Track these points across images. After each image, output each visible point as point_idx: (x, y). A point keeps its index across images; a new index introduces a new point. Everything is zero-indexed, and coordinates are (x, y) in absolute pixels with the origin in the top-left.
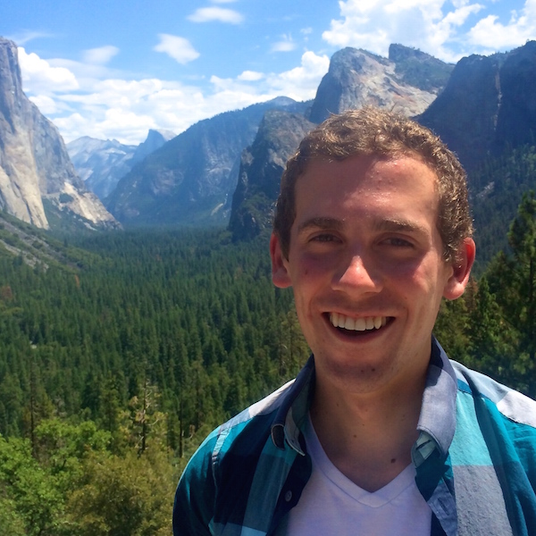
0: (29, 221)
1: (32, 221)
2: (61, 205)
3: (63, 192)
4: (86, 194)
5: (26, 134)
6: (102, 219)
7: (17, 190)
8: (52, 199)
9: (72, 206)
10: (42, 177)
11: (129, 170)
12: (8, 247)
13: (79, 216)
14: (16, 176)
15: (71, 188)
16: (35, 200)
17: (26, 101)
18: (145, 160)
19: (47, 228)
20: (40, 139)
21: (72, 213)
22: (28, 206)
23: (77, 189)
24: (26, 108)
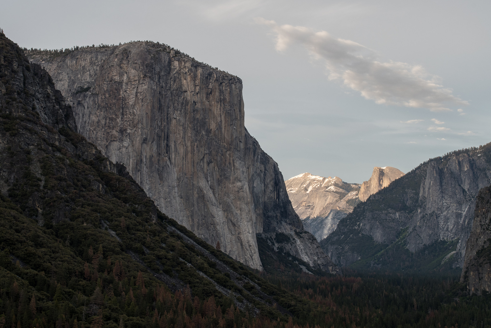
0: (242, 261)
1: (246, 261)
2: (276, 245)
3: (280, 231)
5: (245, 169)
6: (319, 262)
7: (232, 227)
8: (267, 238)
9: (288, 247)
10: (258, 215)
11: (351, 211)
12: (218, 288)
13: (295, 258)
14: (232, 213)
15: (288, 227)
16: (250, 239)
17: (247, 136)
18: (368, 200)
19: (260, 269)
20: (259, 175)
21: (288, 254)
22: (242, 245)
23: (294, 228)
24: (246, 143)
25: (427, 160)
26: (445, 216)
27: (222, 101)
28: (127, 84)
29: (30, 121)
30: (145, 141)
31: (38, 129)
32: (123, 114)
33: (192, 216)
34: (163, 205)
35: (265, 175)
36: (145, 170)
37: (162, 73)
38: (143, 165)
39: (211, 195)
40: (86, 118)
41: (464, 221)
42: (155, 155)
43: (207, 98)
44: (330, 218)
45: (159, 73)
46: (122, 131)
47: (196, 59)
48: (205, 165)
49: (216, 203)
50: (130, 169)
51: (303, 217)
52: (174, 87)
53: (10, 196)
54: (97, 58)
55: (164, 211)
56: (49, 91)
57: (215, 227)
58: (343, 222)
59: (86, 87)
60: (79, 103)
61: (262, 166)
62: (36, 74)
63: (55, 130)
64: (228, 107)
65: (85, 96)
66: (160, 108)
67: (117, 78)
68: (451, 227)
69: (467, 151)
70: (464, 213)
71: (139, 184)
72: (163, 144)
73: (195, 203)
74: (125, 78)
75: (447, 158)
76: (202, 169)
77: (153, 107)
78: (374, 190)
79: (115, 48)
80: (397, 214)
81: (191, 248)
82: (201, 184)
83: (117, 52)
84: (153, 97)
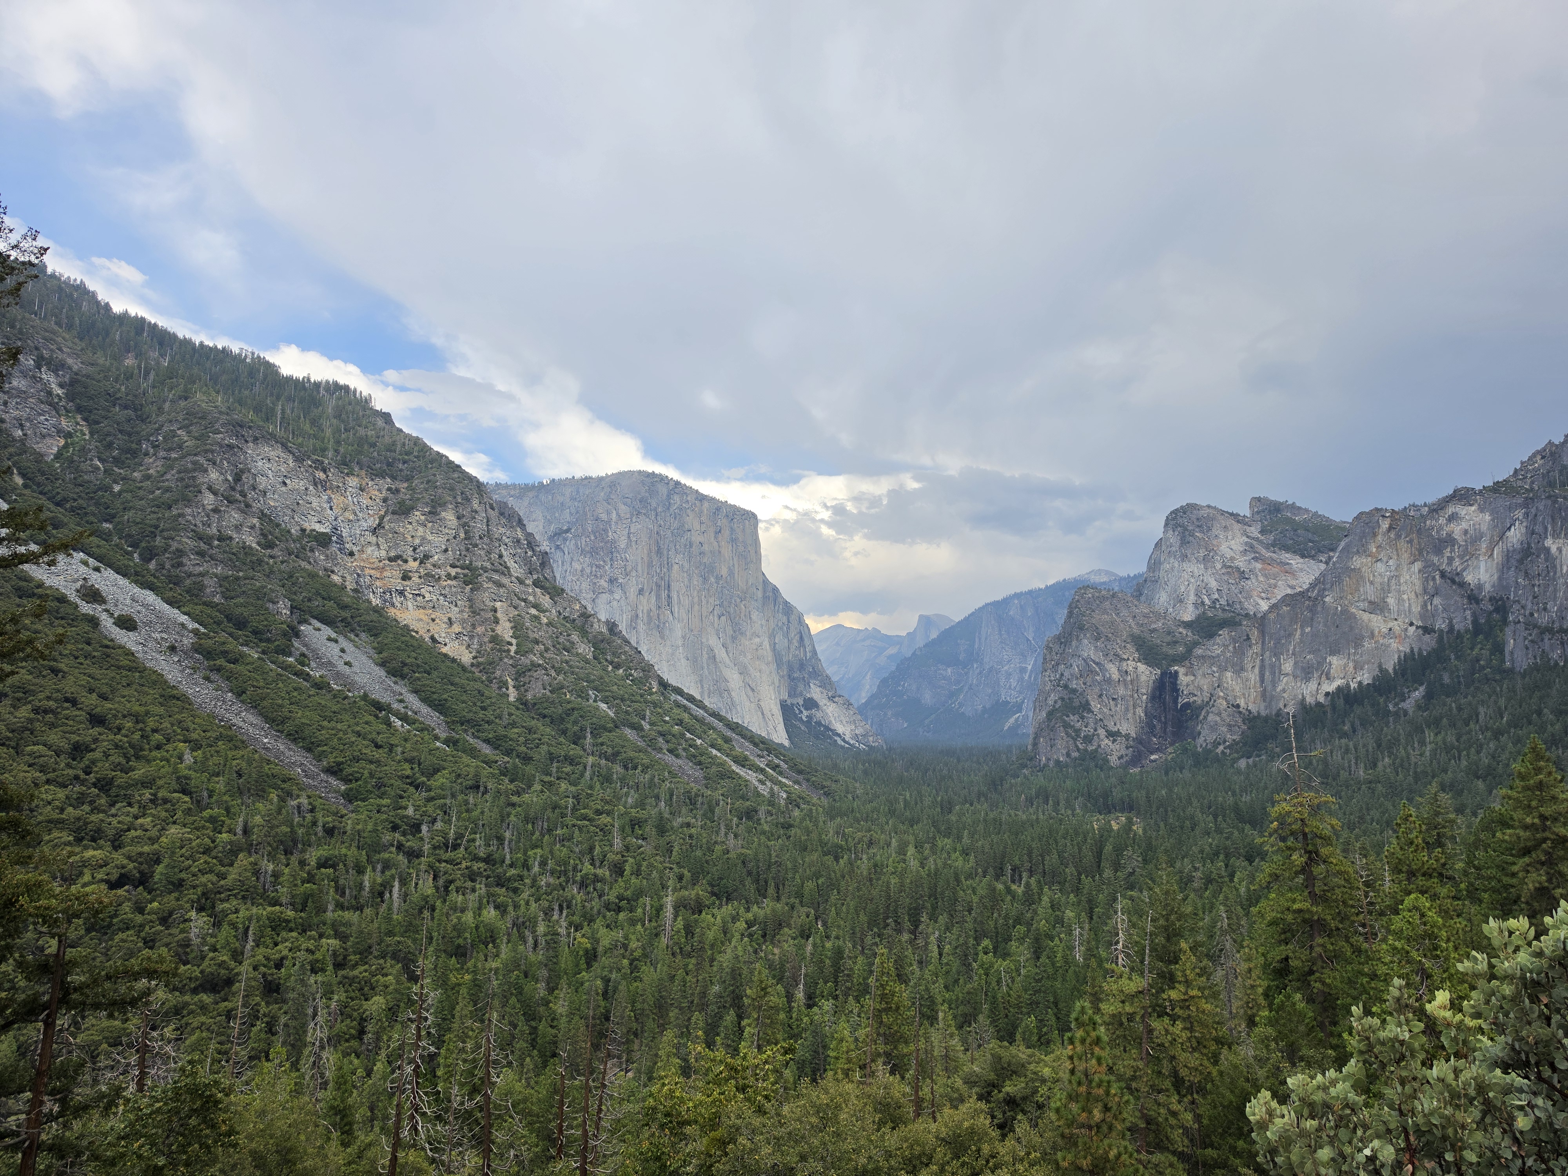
0: (764, 734)
1: (769, 733)
2: (805, 713)
3: (808, 696)
4: (836, 699)
5: (764, 622)
6: (857, 732)
7: (750, 693)
8: (793, 705)
9: (818, 715)
10: (782, 677)
11: (894, 668)
12: (735, 768)
13: (828, 728)
14: (750, 675)
15: (818, 689)
16: (772, 706)
17: (766, 582)
18: (914, 654)
19: (786, 743)
20: (781, 629)
21: (819, 723)
22: (763, 714)
23: (825, 692)
24: (765, 592)
25: (981, 604)
26: (1006, 671)
27: (733, 541)
28: (616, 523)
29: (496, 571)
30: (641, 592)
31: (505, 580)
32: (611, 559)
33: (701, 681)
34: (665, 669)
35: (788, 628)
36: (641, 627)
37: (660, 509)
38: (639, 621)
39: (725, 655)
40: (567, 566)
41: (1030, 677)
42: (654, 609)
43: (715, 538)
44: (868, 677)
45: (655, 509)
46: (612, 581)
47: (701, 491)
48: (716, 619)
49: (732, 665)
50: (622, 627)
51: (835, 679)
52: (676, 525)
53: (472, 665)
54: (578, 492)
55: (665, 677)
56: (520, 534)
57: (729, 694)
58: (884, 681)
59: (565, 528)
60: (558, 547)
61: (785, 619)
62: (502, 514)
63: (527, 582)
64: (741, 549)
65: (565, 539)
66: (659, 552)
67: (604, 516)
68: (1014, 684)
69: (1030, 592)
70: (1030, 667)
71: (635, 645)
72: (664, 595)
73: (705, 665)
74: (614, 516)
75: (1006, 601)
76: (713, 624)
77: (650, 550)
78: (920, 642)
79: (600, 479)
80: (949, 670)
81: (700, 721)
82: (710, 642)
83: (603, 483)
84: (650, 537)
